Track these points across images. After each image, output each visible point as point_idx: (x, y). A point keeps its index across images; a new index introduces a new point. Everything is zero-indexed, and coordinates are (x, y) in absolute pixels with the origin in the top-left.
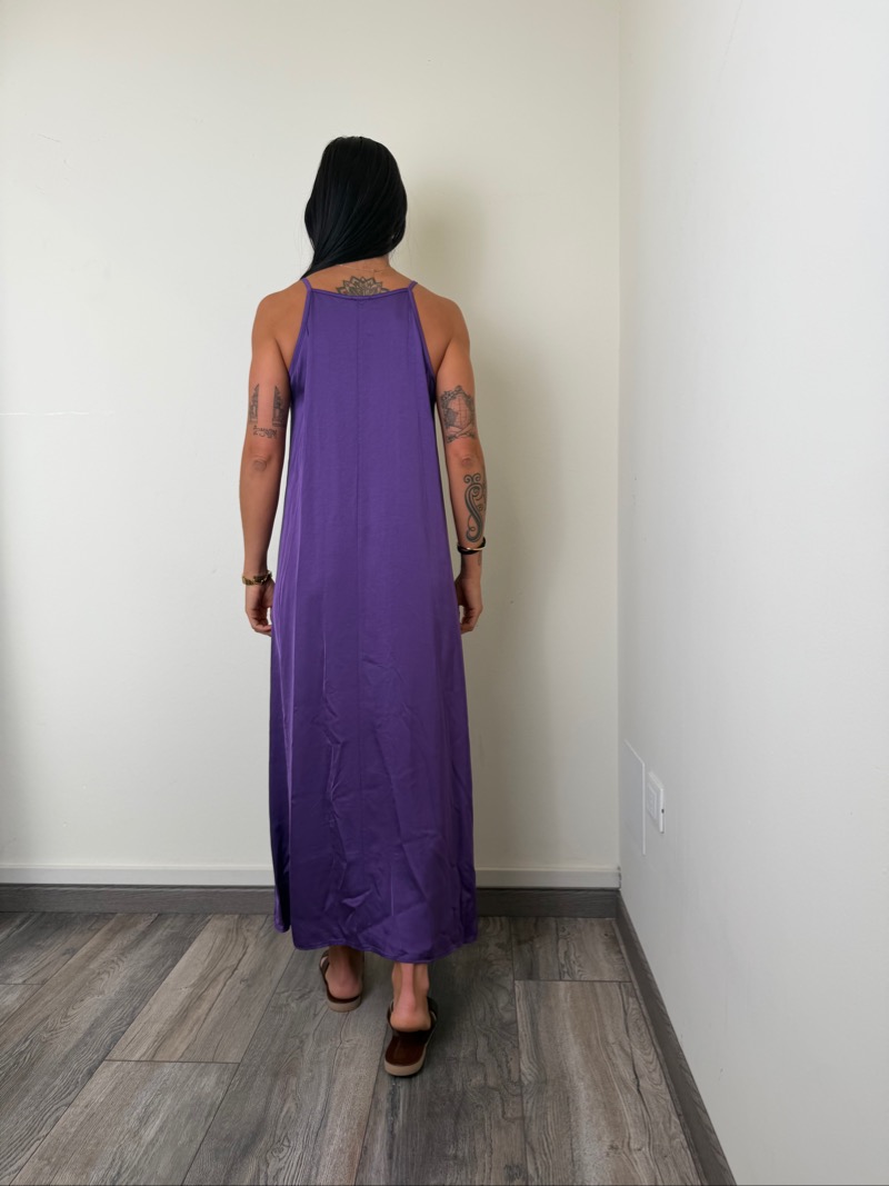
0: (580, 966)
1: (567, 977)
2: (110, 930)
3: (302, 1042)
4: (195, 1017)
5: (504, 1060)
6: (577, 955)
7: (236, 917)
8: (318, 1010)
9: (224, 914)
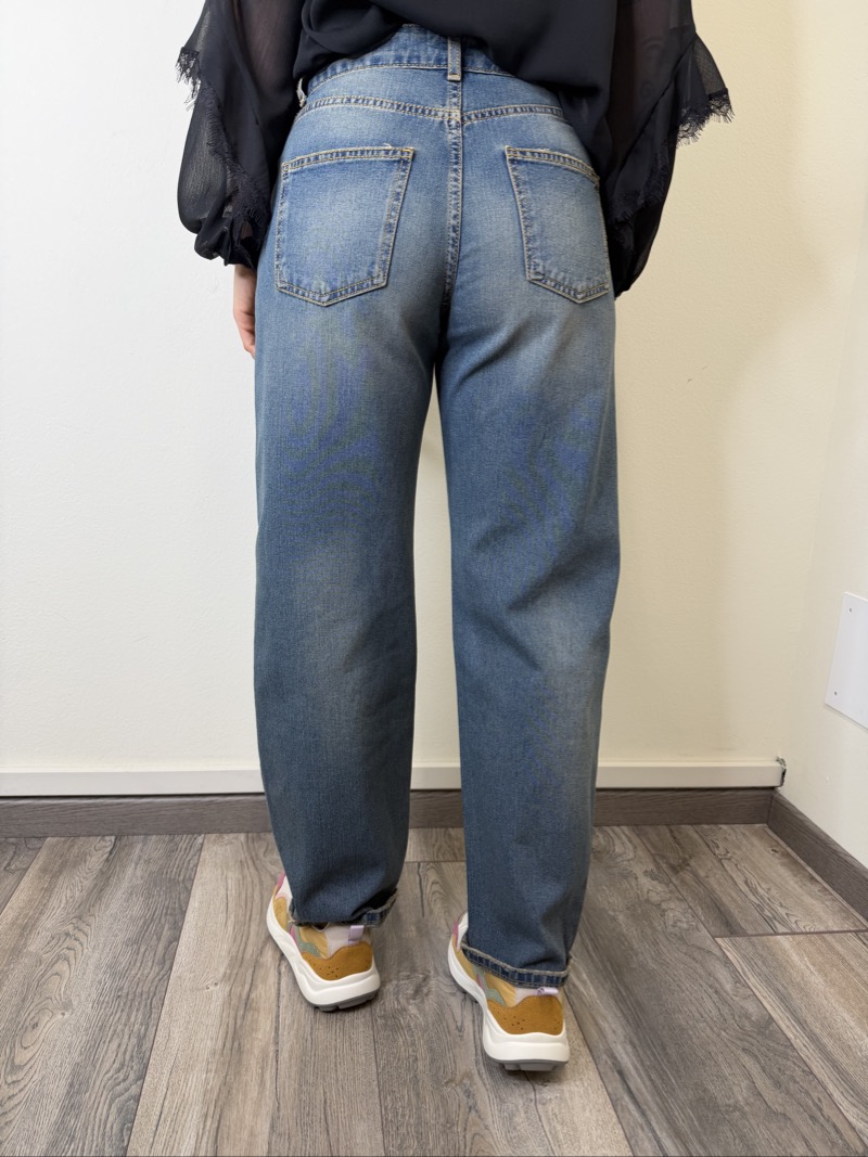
0: (781, 906)
1: (781, 929)
2: (44, 870)
3: (468, 1094)
4: (256, 1051)
5: (810, 1102)
6: (764, 886)
7: (242, 837)
8: (459, 1019)
9: (220, 832)
